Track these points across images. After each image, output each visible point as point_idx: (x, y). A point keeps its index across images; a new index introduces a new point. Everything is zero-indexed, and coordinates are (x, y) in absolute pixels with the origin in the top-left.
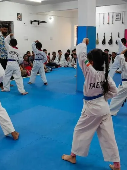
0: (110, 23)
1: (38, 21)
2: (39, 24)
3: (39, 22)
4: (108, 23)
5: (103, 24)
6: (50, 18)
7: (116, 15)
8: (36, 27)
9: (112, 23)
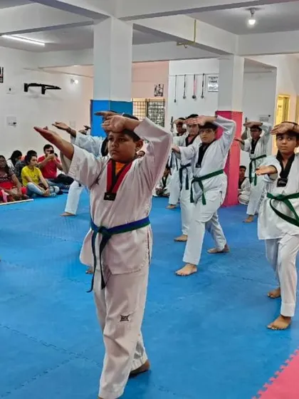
0: (198, 95)
1: (43, 86)
2: (43, 92)
3: (44, 88)
4: (194, 97)
5: (184, 98)
6: (72, 81)
7: (210, 79)
8: (37, 97)
9: (202, 97)
